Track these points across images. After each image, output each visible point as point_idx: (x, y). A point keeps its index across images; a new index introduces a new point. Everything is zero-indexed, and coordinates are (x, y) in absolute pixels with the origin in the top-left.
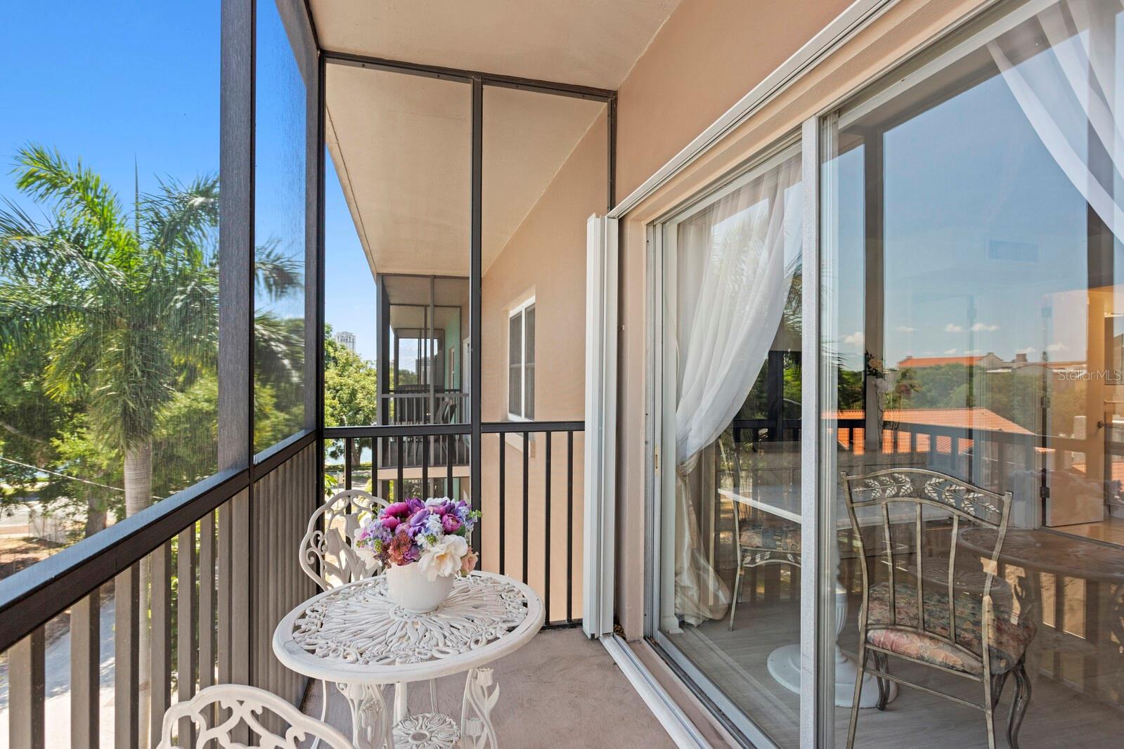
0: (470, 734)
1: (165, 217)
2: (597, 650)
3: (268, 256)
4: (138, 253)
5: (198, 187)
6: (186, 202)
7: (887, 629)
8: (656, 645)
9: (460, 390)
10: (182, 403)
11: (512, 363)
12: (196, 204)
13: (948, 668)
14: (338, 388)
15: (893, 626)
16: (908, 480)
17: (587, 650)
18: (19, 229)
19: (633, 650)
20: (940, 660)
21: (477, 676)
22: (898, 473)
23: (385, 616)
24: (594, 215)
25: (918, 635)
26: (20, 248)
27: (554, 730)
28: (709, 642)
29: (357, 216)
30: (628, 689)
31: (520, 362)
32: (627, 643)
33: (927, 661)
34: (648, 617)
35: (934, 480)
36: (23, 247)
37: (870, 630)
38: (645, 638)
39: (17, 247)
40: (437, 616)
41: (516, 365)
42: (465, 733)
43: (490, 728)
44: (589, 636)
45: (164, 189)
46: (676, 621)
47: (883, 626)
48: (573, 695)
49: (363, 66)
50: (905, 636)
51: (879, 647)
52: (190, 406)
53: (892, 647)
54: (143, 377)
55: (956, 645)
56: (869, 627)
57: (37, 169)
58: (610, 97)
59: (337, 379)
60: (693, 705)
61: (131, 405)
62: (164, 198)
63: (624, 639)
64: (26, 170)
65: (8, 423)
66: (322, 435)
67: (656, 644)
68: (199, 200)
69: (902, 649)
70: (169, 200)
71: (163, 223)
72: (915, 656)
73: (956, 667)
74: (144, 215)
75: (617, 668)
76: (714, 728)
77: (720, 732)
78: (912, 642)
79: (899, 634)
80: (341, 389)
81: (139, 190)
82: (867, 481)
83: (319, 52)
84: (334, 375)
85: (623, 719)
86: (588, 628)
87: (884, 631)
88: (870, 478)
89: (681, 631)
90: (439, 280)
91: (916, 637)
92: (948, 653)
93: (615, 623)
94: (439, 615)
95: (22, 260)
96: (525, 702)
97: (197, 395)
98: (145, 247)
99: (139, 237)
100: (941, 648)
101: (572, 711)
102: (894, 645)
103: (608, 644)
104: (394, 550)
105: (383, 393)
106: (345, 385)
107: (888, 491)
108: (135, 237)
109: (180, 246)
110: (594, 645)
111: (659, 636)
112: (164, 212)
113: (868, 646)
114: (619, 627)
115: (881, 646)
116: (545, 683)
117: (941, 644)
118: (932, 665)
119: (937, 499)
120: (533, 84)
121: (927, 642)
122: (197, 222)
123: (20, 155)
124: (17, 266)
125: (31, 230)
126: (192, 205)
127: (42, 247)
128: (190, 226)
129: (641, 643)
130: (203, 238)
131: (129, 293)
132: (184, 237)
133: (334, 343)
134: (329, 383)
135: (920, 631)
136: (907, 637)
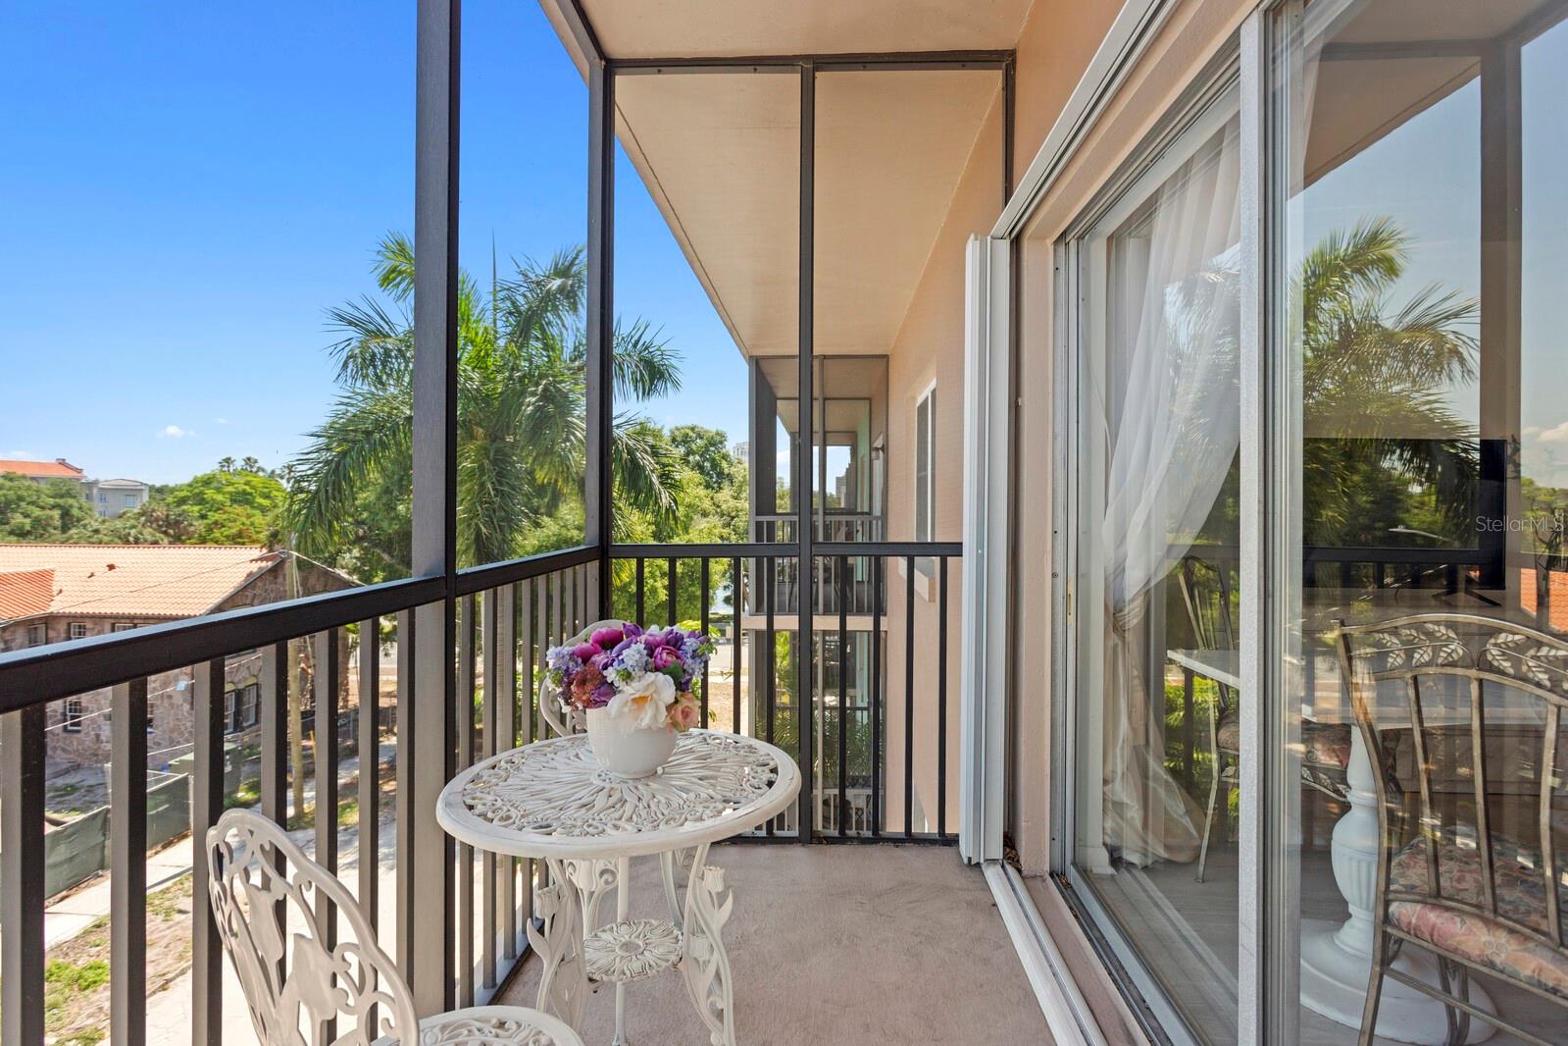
0: (695, 956)
1: (522, 306)
2: (974, 882)
3: (635, 346)
4: (495, 351)
5: (556, 268)
6: (543, 285)
7: (1425, 903)
8: (1066, 888)
9: (869, 513)
10: (550, 530)
11: (919, 471)
12: (554, 288)
13: (1546, 990)
14: (733, 514)
15: (1435, 897)
16: (1452, 635)
17: (961, 880)
18: (379, 330)
19: (1028, 889)
20: (1528, 973)
21: (703, 875)
22: (1432, 622)
23: (585, 777)
24: (972, 237)
25: (1486, 921)
26: (379, 351)
27: (874, 982)
28: (1158, 895)
29: (707, 283)
30: (1002, 944)
31: (926, 469)
32: (1022, 877)
33: (1502, 972)
34: (1058, 843)
35: (1502, 638)
36: (381, 351)
37: (1393, 901)
38: (1051, 875)
39: (376, 351)
40: (647, 785)
41: (923, 474)
42: (688, 953)
43: (720, 952)
44: (966, 861)
45: (521, 273)
46: (1104, 856)
47: (1417, 898)
48: (918, 939)
49: (659, 71)
50: (1458, 919)
51: (1409, 933)
52: (560, 535)
53: (1432, 936)
54: (496, 496)
55: (1561, 949)
56: (1391, 896)
57: (398, 263)
58: (1004, 60)
59: (732, 503)
60: (1101, 983)
61: (484, 530)
62: (521, 283)
63: (1019, 871)
64: (387, 265)
65: (384, 551)
66: (607, 553)
67: (1068, 885)
68: (556, 283)
69: (1452, 943)
70: (525, 285)
71: (520, 313)
72: (1478, 959)
73: (1561, 992)
74: (501, 305)
75: (996, 911)
76: (1125, 1025)
77: (1134, 1034)
78: (1470, 932)
79: (1447, 915)
80: (737, 516)
81: (498, 277)
82: (1378, 636)
83: (603, 63)
84: (728, 498)
85: (981, 985)
86: (966, 849)
87: (1419, 907)
88: (1382, 631)
89: (1110, 870)
90: (830, 360)
91: (1480, 924)
92: (1544, 963)
93: (1006, 845)
94: (650, 783)
95: (380, 367)
96: (845, 938)
97: (567, 520)
98: (502, 342)
99: (496, 332)
100: (1530, 952)
101: (908, 960)
102: (1436, 934)
103: (993, 875)
104: (578, 686)
105: (757, 514)
106: (742, 510)
107: (1417, 656)
108: (492, 332)
109: (537, 339)
110: (973, 874)
111: (1073, 875)
112: (521, 300)
113: (1389, 930)
114: (1014, 852)
115: (1412, 932)
116: (881, 915)
117: (1531, 945)
118: (1512, 981)
119: (1511, 671)
120: (886, 59)
121: (1502, 937)
122: (555, 308)
123: (383, 249)
124: (376, 374)
125: (389, 331)
126: (549, 289)
127: (399, 350)
128: (549, 314)
129: (1044, 881)
130: (563, 330)
131: (487, 399)
132: (543, 331)
133: (728, 456)
134: (723, 507)
135: (1489, 914)
136: (1463, 922)
